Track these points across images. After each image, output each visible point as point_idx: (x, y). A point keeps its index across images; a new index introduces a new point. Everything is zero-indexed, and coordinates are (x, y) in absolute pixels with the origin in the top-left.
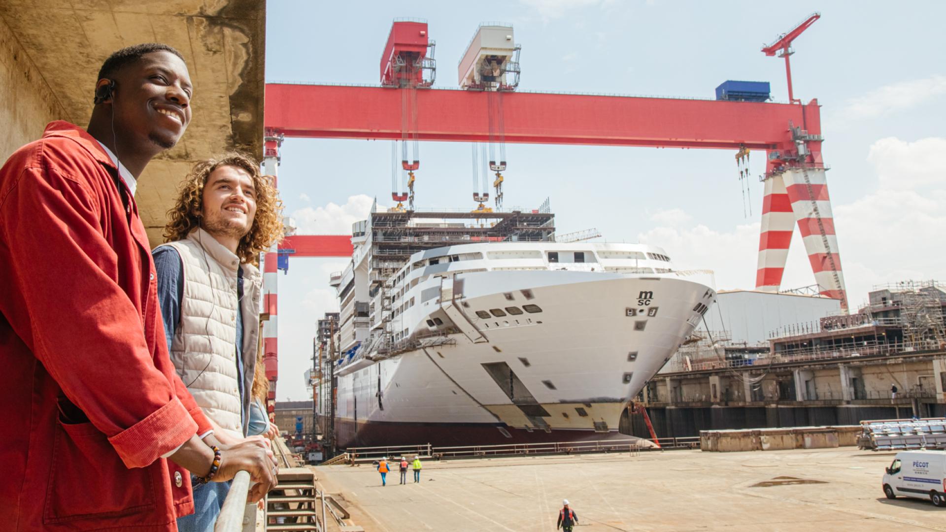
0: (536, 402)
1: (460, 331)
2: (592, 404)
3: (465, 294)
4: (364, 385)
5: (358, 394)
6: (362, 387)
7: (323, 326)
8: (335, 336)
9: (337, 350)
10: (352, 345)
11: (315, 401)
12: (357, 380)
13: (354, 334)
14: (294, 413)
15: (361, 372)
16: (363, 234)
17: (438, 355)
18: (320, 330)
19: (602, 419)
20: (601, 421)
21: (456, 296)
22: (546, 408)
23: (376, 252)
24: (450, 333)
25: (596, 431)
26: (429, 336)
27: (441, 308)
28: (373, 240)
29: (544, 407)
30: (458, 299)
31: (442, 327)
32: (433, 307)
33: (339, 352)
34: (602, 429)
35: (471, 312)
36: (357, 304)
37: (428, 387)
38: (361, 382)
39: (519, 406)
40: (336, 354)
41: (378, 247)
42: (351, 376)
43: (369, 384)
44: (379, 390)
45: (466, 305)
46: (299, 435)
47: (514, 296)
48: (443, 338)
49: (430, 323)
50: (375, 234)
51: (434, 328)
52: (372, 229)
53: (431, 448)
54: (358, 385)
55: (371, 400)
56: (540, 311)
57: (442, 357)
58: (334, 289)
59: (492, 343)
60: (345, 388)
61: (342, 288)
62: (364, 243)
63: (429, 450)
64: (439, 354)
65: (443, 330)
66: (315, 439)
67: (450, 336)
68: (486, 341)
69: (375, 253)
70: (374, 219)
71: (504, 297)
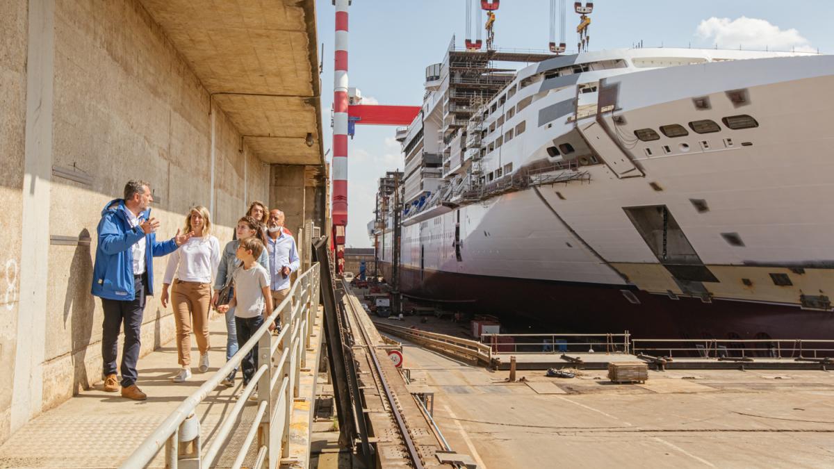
0: (701, 262)
1: (601, 161)
2: (805, 270)
3: (620, 105)
4: (435, 234)
5: (427, 243)
6: (432, 237)
7: (385, 183)
8: (400, 189)
9: (400, 202)
10: (419, 196)
11: (377, 249)
12: (425, 229)
13: (422, 184)
14: (357, 257)
15: (431, 221)
16: (437, 78)
17: (556, 196)
18: (382, 187)
19: (821, 291)
20: (819, 294)
21: (604, 110)
22: (712, 270)
23: (453, 94)
24: (582, 165)
25: (802, 308)
26: (549, 170)
27: (576, 128)
28: (450, 81)
29: (710, 268)
30: (606, 112)
31: (571, 156)
32: (560, 127)
33: (402, 204)
34: (817, 306)
35: (626, 133)
36: (425, 155)
37: (530, 237)
38: (430, 231)
39: (666, 267)
40: (400, 206)
41: (455, 90)
42: (418, 225)
43: (442, 232)
44: (457, 239)
45: (619, 121)
46: (363, 277)
47: (712, 102)
48: (569, 172)
49: (553, 151)
50: (452, 75)
51: (559, 158)
52: (450, 69)
53: (631, 338)
54: (425, 235)
55: (445, 250)
56: (755, 124)
57: (561, 198)
58: (399, 143)
59: (650, 178)
60: (410, 238)
61: (407, 143)
62: (438, 88)
63: (627, 344)
64: (558, 194)
65: (574, 160)
66: (376, 280)
67: (582, 170)
68: (642, 175)
69: (452, 96)
70: (451, 60)
71: (692, 105)
